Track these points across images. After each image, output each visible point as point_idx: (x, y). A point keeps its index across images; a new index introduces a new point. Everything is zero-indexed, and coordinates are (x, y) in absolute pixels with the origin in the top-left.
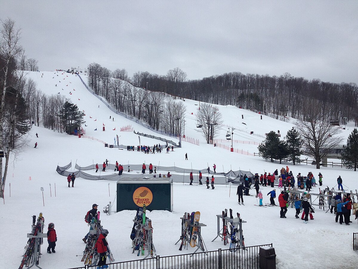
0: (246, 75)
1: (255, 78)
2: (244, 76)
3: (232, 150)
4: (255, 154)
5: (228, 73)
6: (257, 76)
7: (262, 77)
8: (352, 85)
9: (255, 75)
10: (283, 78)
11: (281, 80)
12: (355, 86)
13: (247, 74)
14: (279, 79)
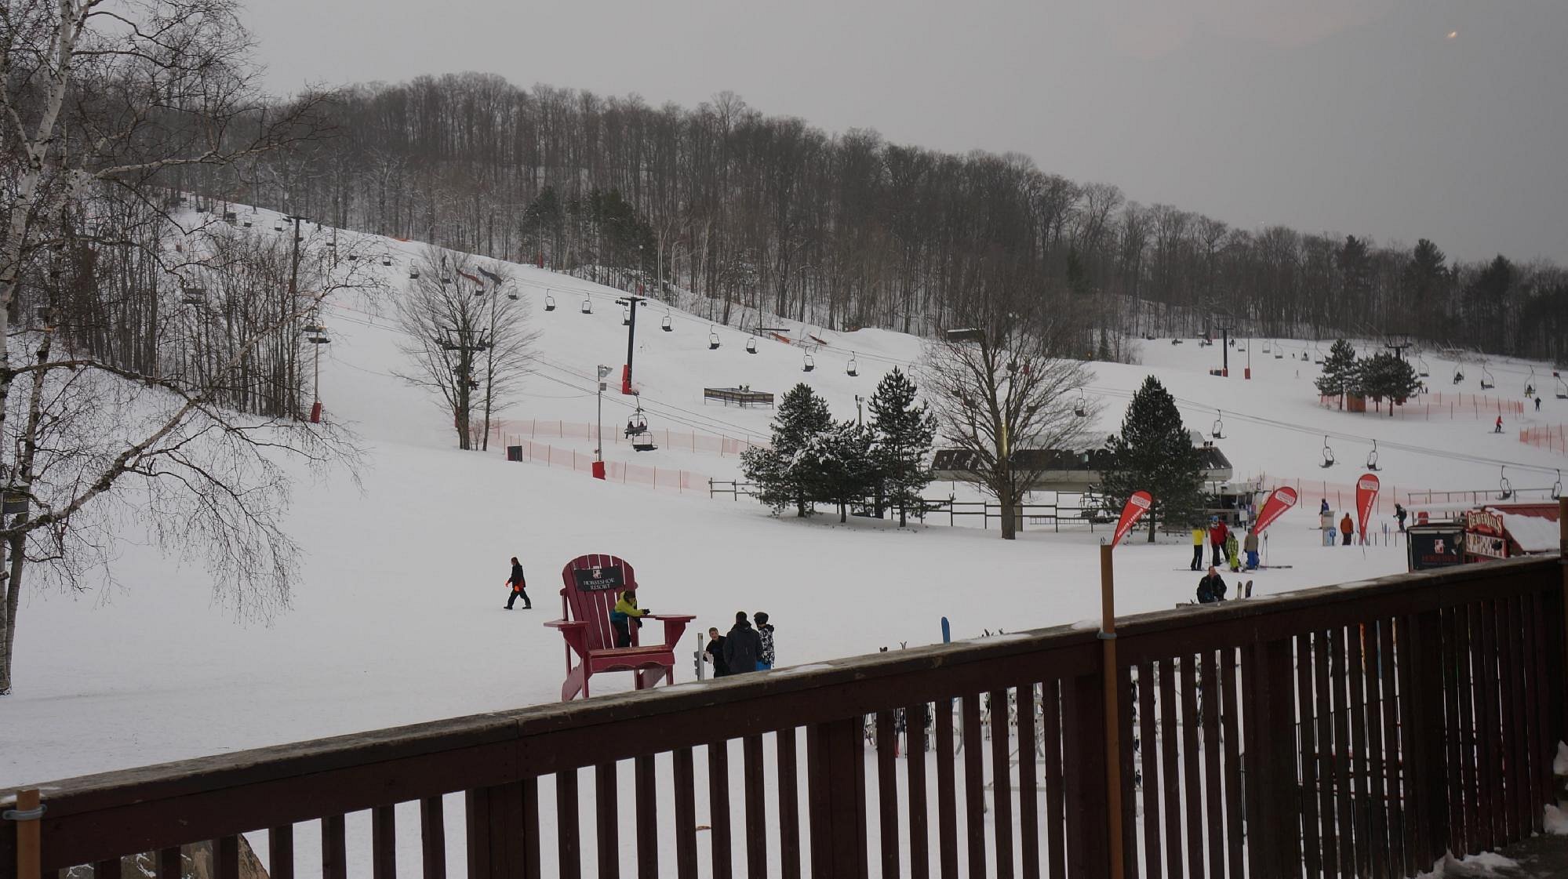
0: (529, 92)
1: (577, 109)
2: (521, 97)
3: (599, 471)
4: (716, 487)
5: (437, 75)
6: (588, 99)
7: (608, 107)
8: (1016, 164)
9: (577, 95)
10: (711, 116)
11: (702, 127)
12: (1029, 170)
13: (537, 89)
14: (694, 121)
